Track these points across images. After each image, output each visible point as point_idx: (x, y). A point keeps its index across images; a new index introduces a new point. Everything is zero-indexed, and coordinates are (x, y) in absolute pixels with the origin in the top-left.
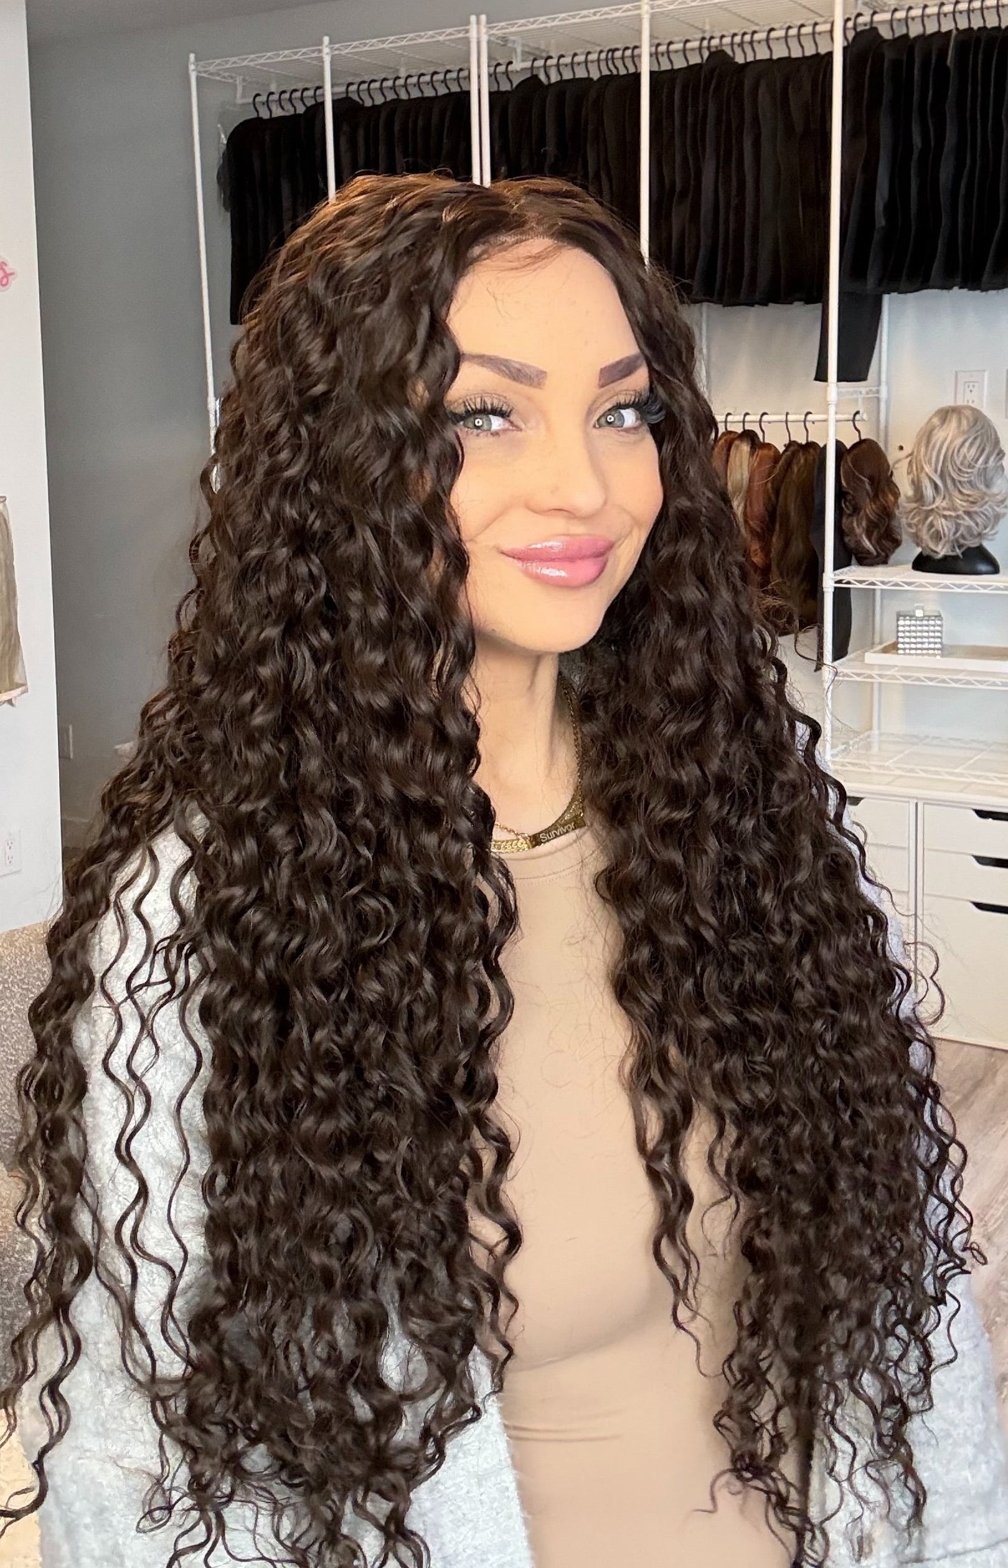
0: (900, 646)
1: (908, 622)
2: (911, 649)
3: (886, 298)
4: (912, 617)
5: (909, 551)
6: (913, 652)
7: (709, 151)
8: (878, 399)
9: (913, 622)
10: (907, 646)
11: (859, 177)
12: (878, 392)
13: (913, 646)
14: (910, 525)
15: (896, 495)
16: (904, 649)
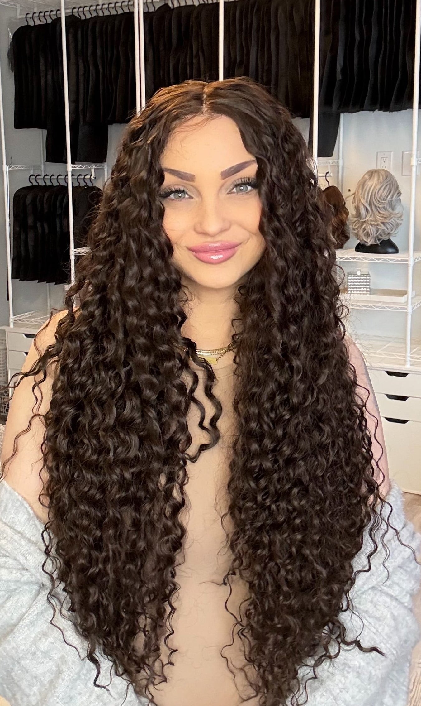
0: (349, 289)
1: (353, 278)
2: (354, 291)
3: (342, 115)
4: (355, 275)
5: (353, 242)
6: (355, 292)
7: (254, 42)
8: (338, 166)
9: (356, 278)
10: (352, 289)
11: (329, 56)
12: (338, 162)
13: (355, 289)
14: (354, 229)
15: (347, 214)
16: (351, 291)
